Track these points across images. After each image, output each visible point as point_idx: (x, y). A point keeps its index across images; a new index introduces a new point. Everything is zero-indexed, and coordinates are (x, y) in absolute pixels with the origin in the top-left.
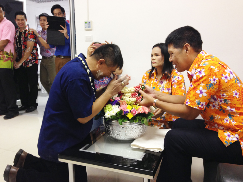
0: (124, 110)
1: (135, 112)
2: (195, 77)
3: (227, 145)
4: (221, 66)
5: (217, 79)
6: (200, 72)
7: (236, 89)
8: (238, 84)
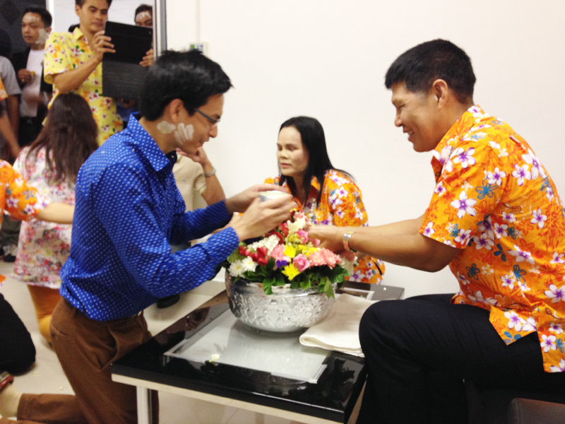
0: (278, 259)
1: (305, 263)
2: (448, 168)
4: (514, 143)
5: (503, 175)
6: (463, 156)
7: (542, 205)
8: (548, 195)
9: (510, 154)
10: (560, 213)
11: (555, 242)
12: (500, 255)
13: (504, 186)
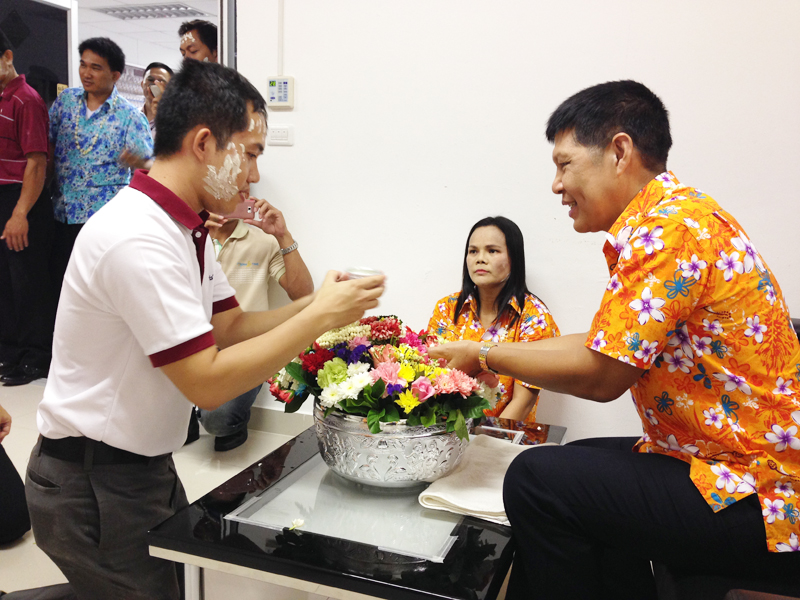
0: (389, 381)
1: (428, 390)
2: (626, 254)
3: (718, 506)
4: (719, 222)
5: (703, 265)
6: (647, 237)
7: (760, 311)
8: (768, 297)
9: (713, 237)
10: (786, 323)
11: (779, 364)
12: (702, 380)
13: (704, 281)
